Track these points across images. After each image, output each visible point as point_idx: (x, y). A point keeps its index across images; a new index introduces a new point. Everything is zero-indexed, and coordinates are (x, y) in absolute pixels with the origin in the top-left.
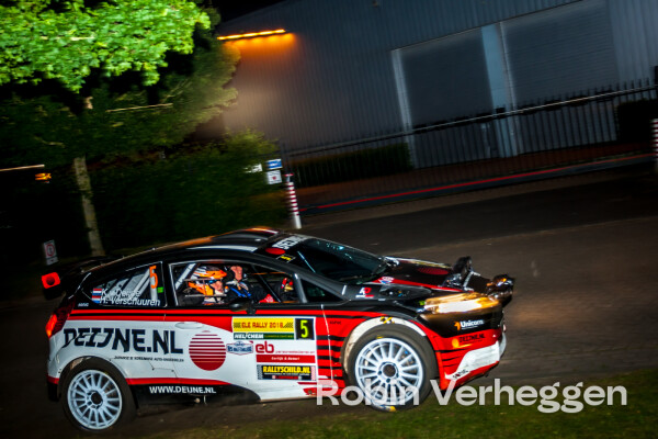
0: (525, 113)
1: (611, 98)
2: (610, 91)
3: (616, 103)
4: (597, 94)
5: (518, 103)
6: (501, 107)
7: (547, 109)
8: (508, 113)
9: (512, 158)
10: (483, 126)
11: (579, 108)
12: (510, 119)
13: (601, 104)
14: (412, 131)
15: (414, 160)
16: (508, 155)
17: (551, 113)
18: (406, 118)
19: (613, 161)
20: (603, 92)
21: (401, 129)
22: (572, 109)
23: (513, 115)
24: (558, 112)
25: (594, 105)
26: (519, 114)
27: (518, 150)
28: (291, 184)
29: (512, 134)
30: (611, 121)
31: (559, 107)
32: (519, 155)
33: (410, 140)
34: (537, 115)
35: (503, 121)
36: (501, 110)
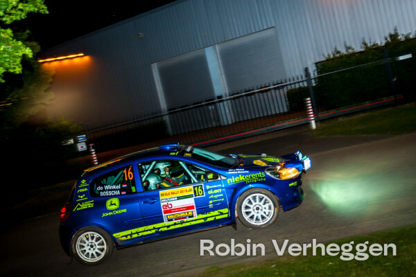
0: (234, 98)
1: (283, 87)
2: (282, 83)
3: (285, 89)
4: (274, 85)
5: (229, 93)
6: (219, 95)
7: (246, 95)
8: (224, 98)
9: (228, 125)
10: (210, 107)
11: (265, 94)
12: (225, 102)
13: (277, 91)
14: (167, 113)
15: (170, 130)
16: (226, 124)
17: (249, 97)
18: (163, 105)
19: (287, 124)
20: (278, 84)
21: (160, 112)
22: (261, 94)
23: (227, 100)
24: (253, 96)
25: (273, 91)
26: (230, 99)
27: (232, 120)
28: (93, 150)
29: (227, 111)
30: (283, 100)
31: (253, 94)
32: (232, 124)
33: (167, 118)
34: (241, 99)
35: (221, 104)
36: (220, 97)
